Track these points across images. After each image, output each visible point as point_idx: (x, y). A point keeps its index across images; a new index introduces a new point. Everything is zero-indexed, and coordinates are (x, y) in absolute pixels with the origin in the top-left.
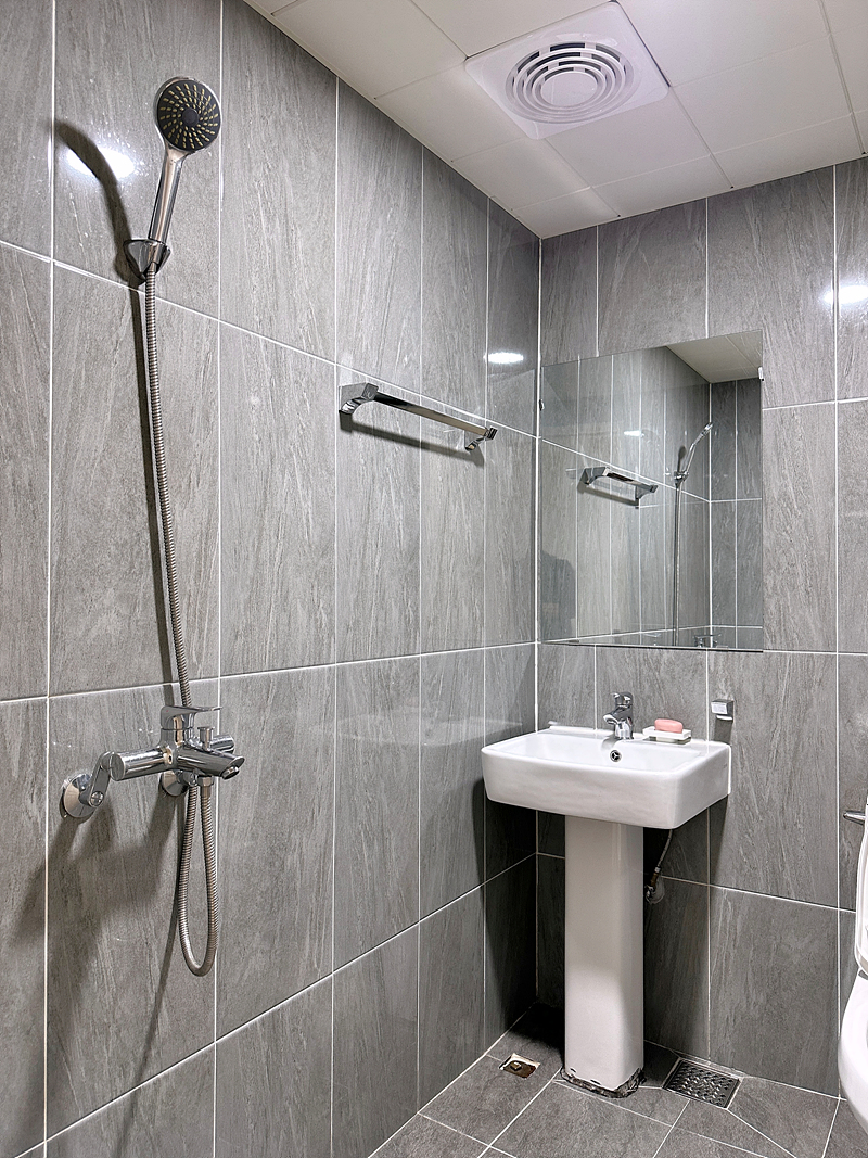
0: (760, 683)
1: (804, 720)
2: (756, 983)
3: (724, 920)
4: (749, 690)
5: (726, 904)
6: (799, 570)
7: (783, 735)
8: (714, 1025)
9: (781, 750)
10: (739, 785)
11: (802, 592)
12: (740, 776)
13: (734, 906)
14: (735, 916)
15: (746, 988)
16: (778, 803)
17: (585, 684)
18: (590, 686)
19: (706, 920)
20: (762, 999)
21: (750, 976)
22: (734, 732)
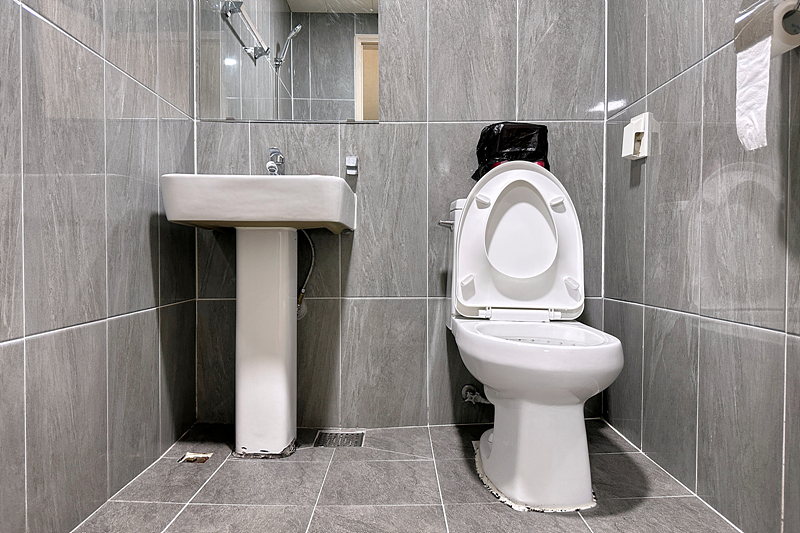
0: (377, 147)
1: (407, 171)
2: (374, 362)
3: (352, 322)
4: (369, 151)
5: (353, 309)
6: (404, 63)
7: (392, 182)
8: (344, 400)
9: (391, 193)
10: (362, 222)
11: (406, 79)
12: (363, 215)
13: (358, 310)
14: (359, 317)
15: (367, 367)
16: (388, 232)
17: (241, 154)
18: (245, 156)
19: (338, 324)
20: (378, 371)
21: (370, 357)
22: (359, 184)
